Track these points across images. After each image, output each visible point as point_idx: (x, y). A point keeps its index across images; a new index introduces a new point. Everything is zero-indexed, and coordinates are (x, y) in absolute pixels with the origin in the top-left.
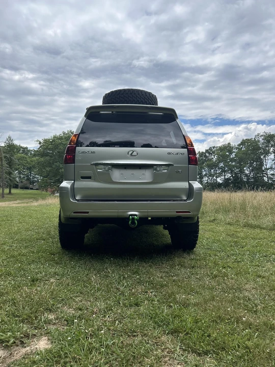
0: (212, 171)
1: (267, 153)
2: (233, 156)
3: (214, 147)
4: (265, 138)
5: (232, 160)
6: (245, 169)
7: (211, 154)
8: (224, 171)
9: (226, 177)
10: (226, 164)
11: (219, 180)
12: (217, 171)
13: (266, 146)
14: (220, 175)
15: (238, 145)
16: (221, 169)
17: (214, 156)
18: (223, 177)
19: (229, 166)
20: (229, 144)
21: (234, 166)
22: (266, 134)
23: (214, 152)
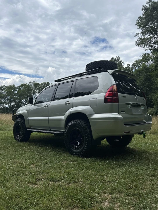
0: (3, 100)
1: (35, 92)
2: (16, 92)
3: (4, 86)
4: (34, 85)
5: (15, 95)
6: (23, 100)
7: (2, 90)
8: (10, 101)
9: (11, 104)
10: (12, 97)
11: (7, 106)
12: (5, 100)
13: (35, 89)
14: (8, 103)
15: (19, 87)
16: (9, 99)
17: (4, 91)
18: (10, 105)
19: (13, 98)
20: (14, 85)
21: (16, 98)
22: (35, 82)
23: (4, 89)
